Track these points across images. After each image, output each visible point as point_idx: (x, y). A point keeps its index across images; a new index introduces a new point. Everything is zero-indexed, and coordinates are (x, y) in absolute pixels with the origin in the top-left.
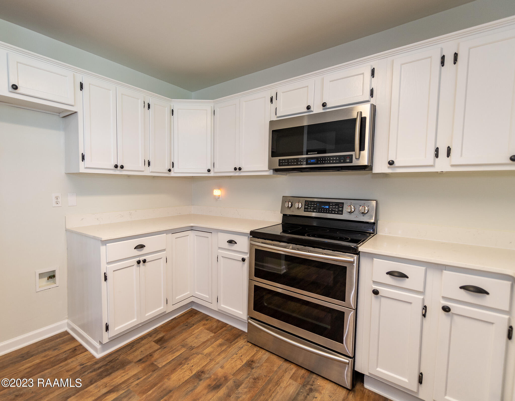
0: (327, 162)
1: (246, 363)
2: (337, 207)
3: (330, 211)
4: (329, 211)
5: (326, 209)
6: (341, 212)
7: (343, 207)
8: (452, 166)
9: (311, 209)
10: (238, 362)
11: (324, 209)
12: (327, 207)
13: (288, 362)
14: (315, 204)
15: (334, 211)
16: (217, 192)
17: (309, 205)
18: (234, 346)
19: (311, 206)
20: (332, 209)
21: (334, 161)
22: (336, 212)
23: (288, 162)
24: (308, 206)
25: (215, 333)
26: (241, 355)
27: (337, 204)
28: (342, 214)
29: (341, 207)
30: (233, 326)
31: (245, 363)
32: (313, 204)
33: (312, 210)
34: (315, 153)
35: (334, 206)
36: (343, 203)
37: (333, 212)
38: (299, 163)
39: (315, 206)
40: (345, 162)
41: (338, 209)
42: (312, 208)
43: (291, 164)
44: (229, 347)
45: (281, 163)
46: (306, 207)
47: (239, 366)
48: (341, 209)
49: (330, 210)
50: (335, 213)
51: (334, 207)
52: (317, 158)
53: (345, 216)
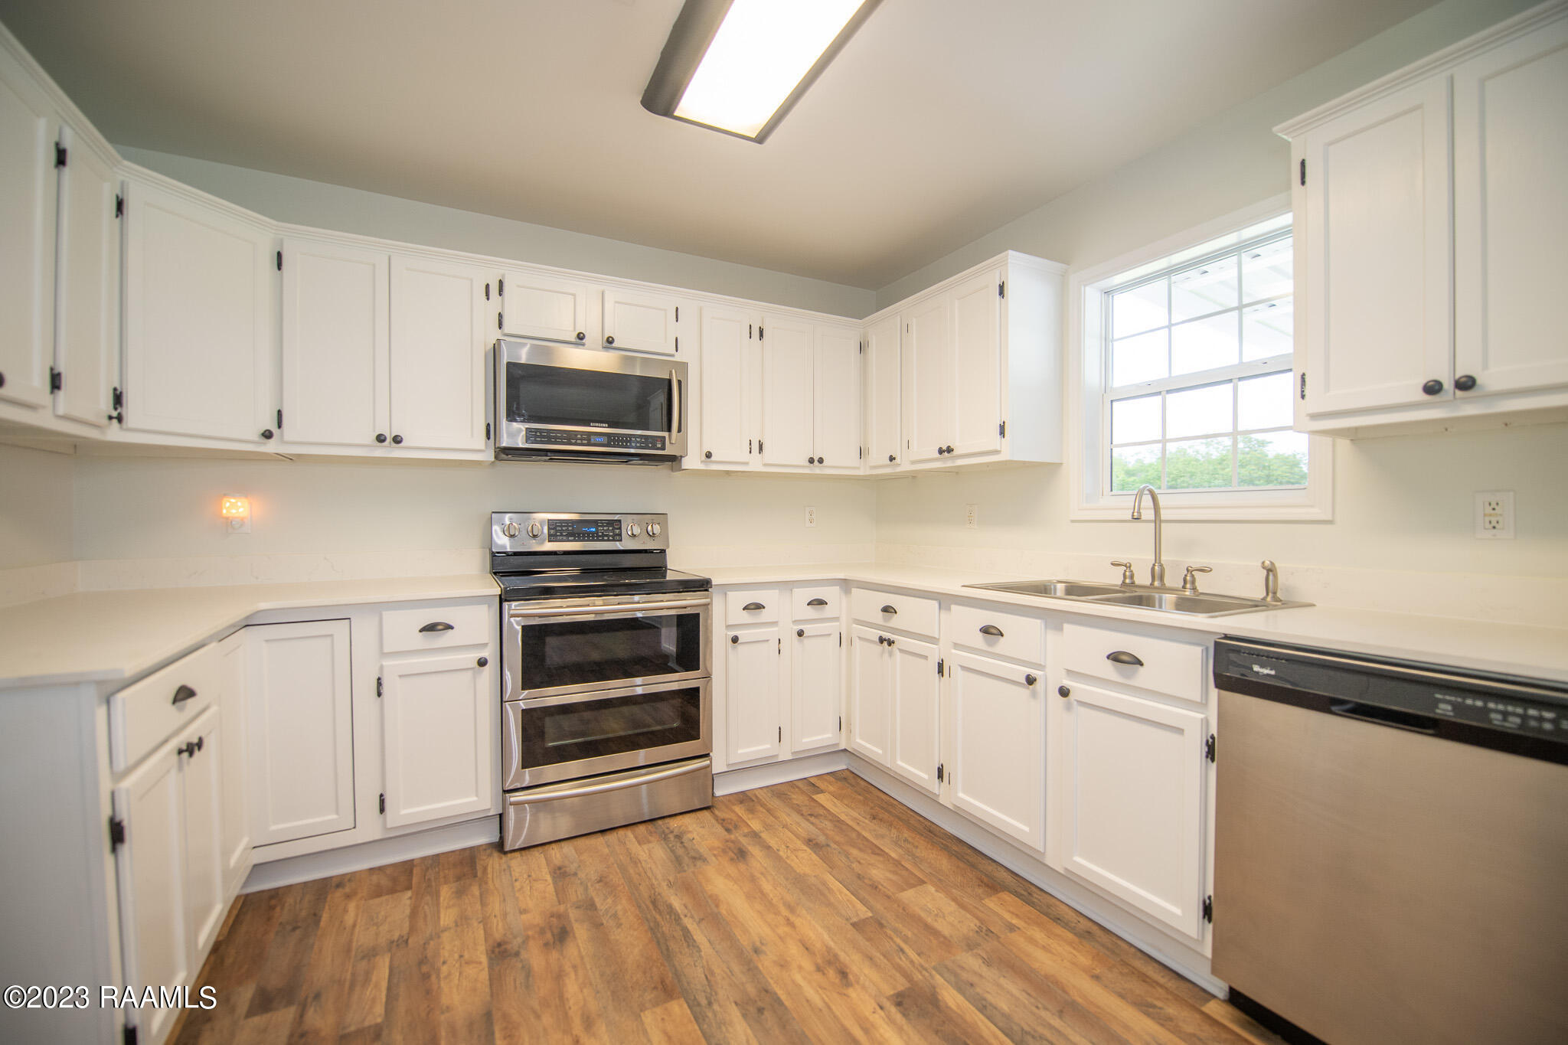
0: (618, 443)
1: (554, 878)
2: (611, 528)
3: (600, 536)
4: (598, 536)
5: (593, 533)
6: (618, 537)
7: (620, 528)
8: (765, 465)
9: (561, 535)
10: (539, 886)
11: (588, 534)
12: (594, 530)
13: (609, 832)
14: (570, 526)
15: (606, 536)
16: (236, 507)
17: (558, 528)
18: (490, 876)
19: (562, 530)
20: (602, 533)
21: (638, 445)
22: (611, 538)
23: (549, 437)
24: (557, 531)
25: (409, 888)
26: (525, 876)
27: (610, 523)
28: (621, 540)
29: (617, 529)
30: (429, 856)
31: (553, 880)
32: (564, 526)
33: (565, 538)
34: (604, 425)
35: (605, 526)
36: (620, 521)
37: (606, 538)
38: (573, 441)
39: (570, 528)
40: (654, 448)
41: (613, 532)
42: (564, 534)
43: (556, 441)
44: (483, 882)
45: (531, 435)
46: (552, 532)
47: (551, 888)
48: (617, 531)
49: (600, 534)
50: (608, 540)
51: (605, 528)
52: (608, 435)
53: (626, 544)
